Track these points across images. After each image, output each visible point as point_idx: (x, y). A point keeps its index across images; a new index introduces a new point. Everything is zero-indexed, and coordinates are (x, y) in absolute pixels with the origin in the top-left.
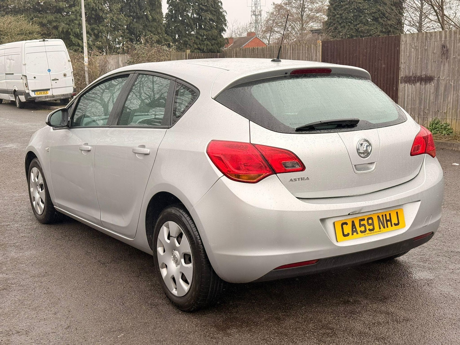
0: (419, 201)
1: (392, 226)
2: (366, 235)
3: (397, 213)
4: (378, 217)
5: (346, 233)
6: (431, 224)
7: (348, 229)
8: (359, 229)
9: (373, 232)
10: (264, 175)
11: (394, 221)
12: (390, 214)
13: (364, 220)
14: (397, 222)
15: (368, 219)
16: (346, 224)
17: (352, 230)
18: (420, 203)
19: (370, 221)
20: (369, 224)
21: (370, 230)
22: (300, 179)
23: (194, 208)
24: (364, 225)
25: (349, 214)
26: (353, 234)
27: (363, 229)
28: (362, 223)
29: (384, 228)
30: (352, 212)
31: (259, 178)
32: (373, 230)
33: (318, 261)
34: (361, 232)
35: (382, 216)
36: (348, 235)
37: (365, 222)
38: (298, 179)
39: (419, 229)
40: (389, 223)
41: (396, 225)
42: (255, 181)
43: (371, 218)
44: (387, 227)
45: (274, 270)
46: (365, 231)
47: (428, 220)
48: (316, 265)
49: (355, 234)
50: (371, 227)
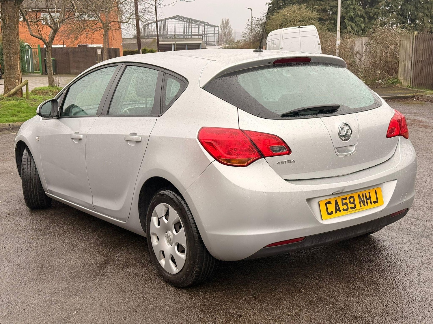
0: (396, 179)
1: (371, 204)
2: (349, 213)
3: (376, 191)
4: (359, 195)
5: (329, 212)
6: (406, 201)
7: (332, 208)
8: (341, 208)
9: (354, 210)
10: (253, 159)
11: (374, 199)
12: (369, 193)
13: (346, 199)
14: (376, 200)
15: (350, 198)
16: (330, 203)
17: (336, 208)
18: (396, 181)
19: (352, 200)
20: (351, 203)
21: (352, 208)
22: (287, 162)
23: (187, 192)
24: (346, 204)
25: (333, 194)
26: (336, 213)
27: (345, 207)
28: (344, 201)
29: (365, 205)
30: (336, 192)
31: (248, 162)
32: (355, 207)
33: (305, 238)
34: (344, 210)
35: (363, 194)
36: (332, 213)
37: (347, 201)
38: (284, 162)
39: (396, 206)
40: (369, 201)
41: (375, 202)
42: (245, 164)
43: (352, 197)
44: (367, 205)
45: (264, 247)
46: (347, 209)
47: (403, 197)
48: (303, 242)
49: (338, 212)
50: (353, 206)
